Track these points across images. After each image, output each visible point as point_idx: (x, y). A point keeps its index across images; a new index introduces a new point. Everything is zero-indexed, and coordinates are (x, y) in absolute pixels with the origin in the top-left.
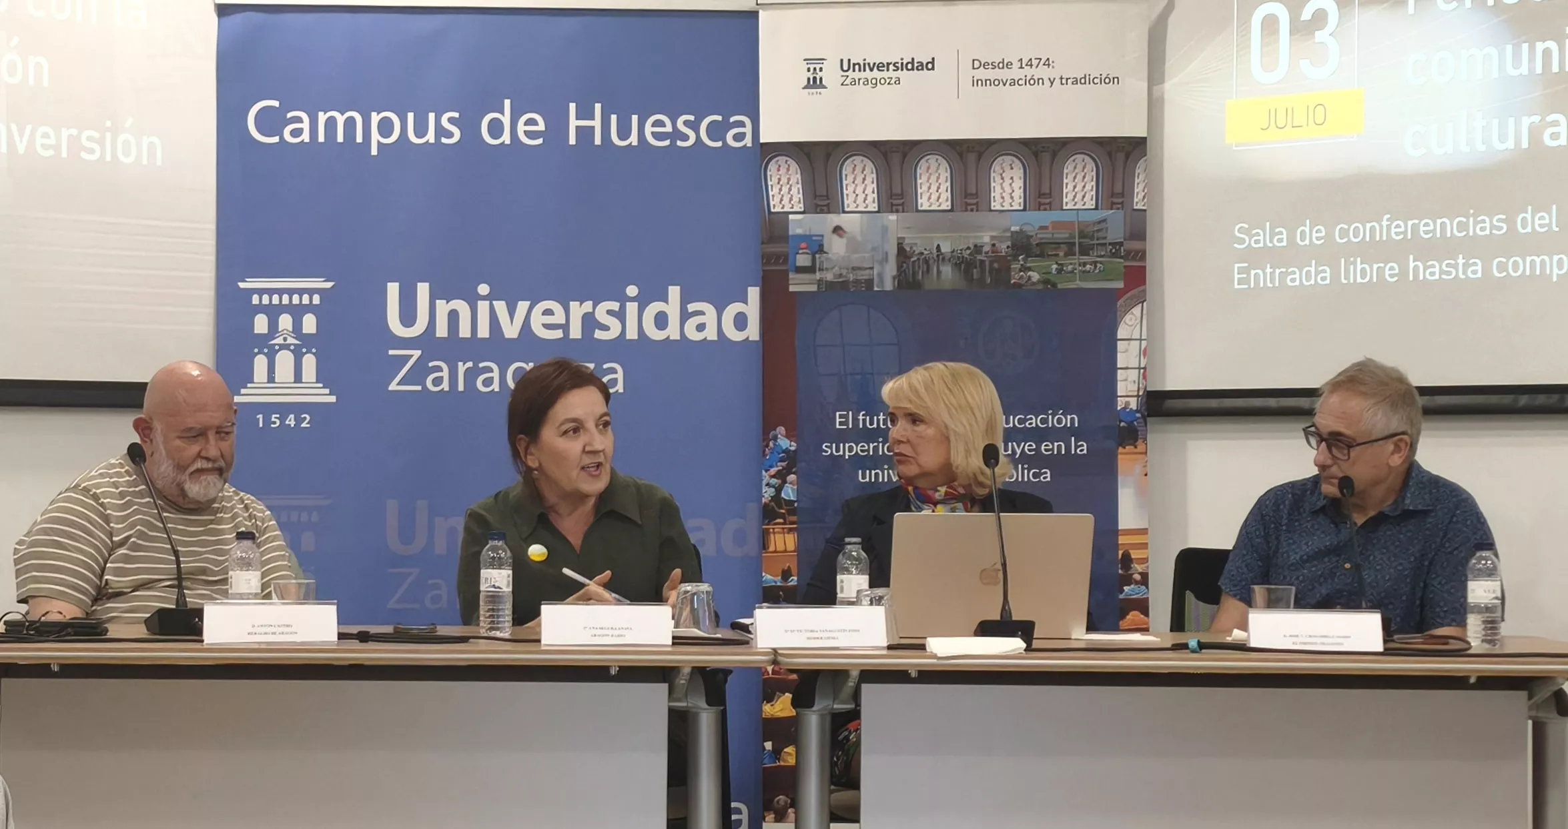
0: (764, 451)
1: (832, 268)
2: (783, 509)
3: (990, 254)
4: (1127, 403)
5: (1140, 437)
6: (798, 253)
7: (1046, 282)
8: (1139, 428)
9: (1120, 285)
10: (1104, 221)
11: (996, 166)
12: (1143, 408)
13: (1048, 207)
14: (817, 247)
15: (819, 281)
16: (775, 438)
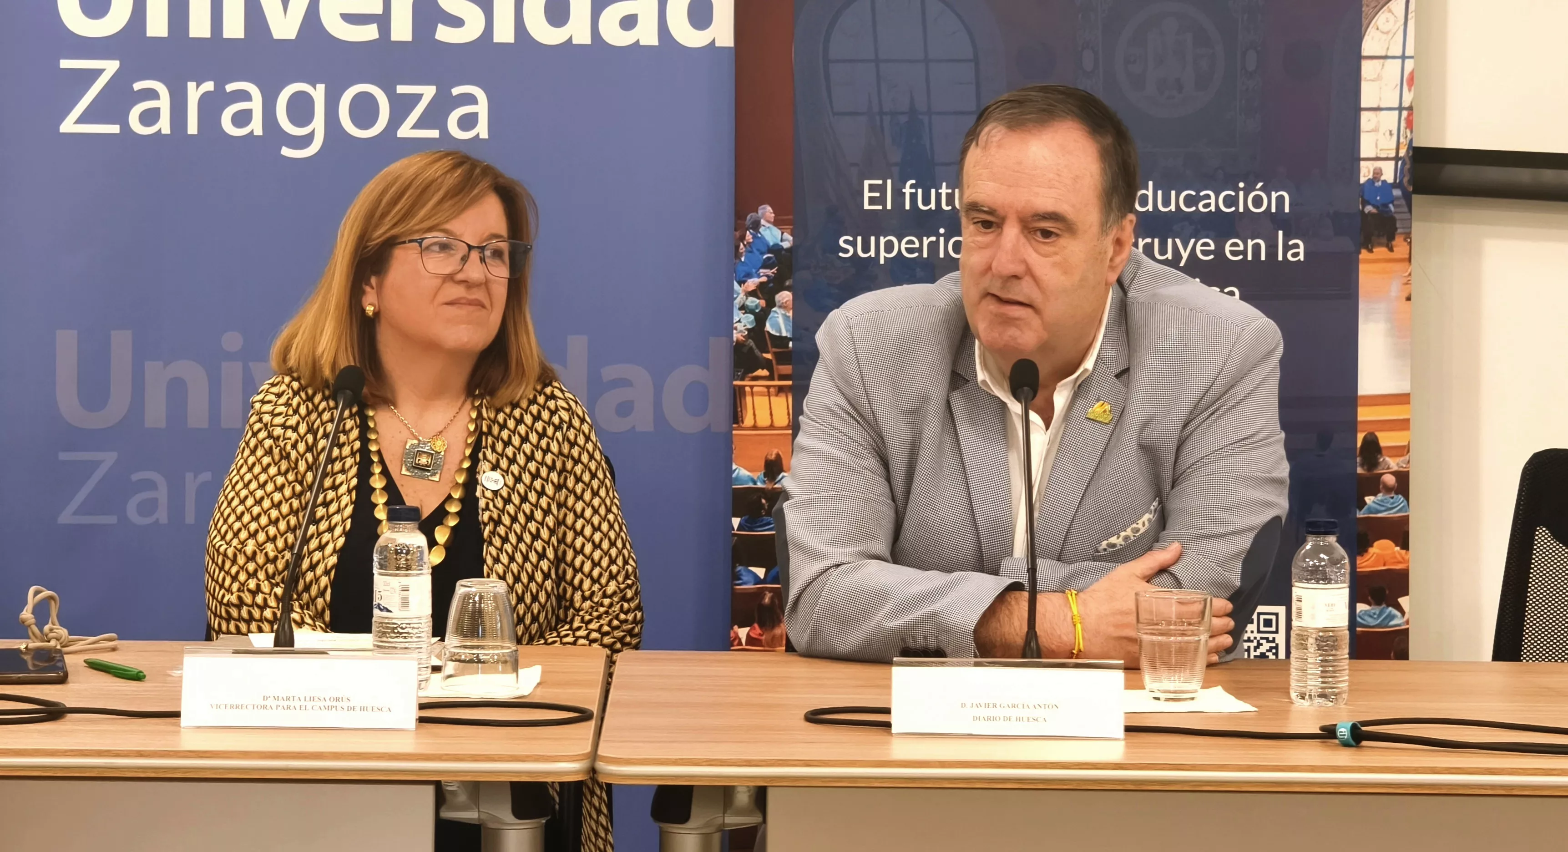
5: (1399, 231)
8: (1397, 216)
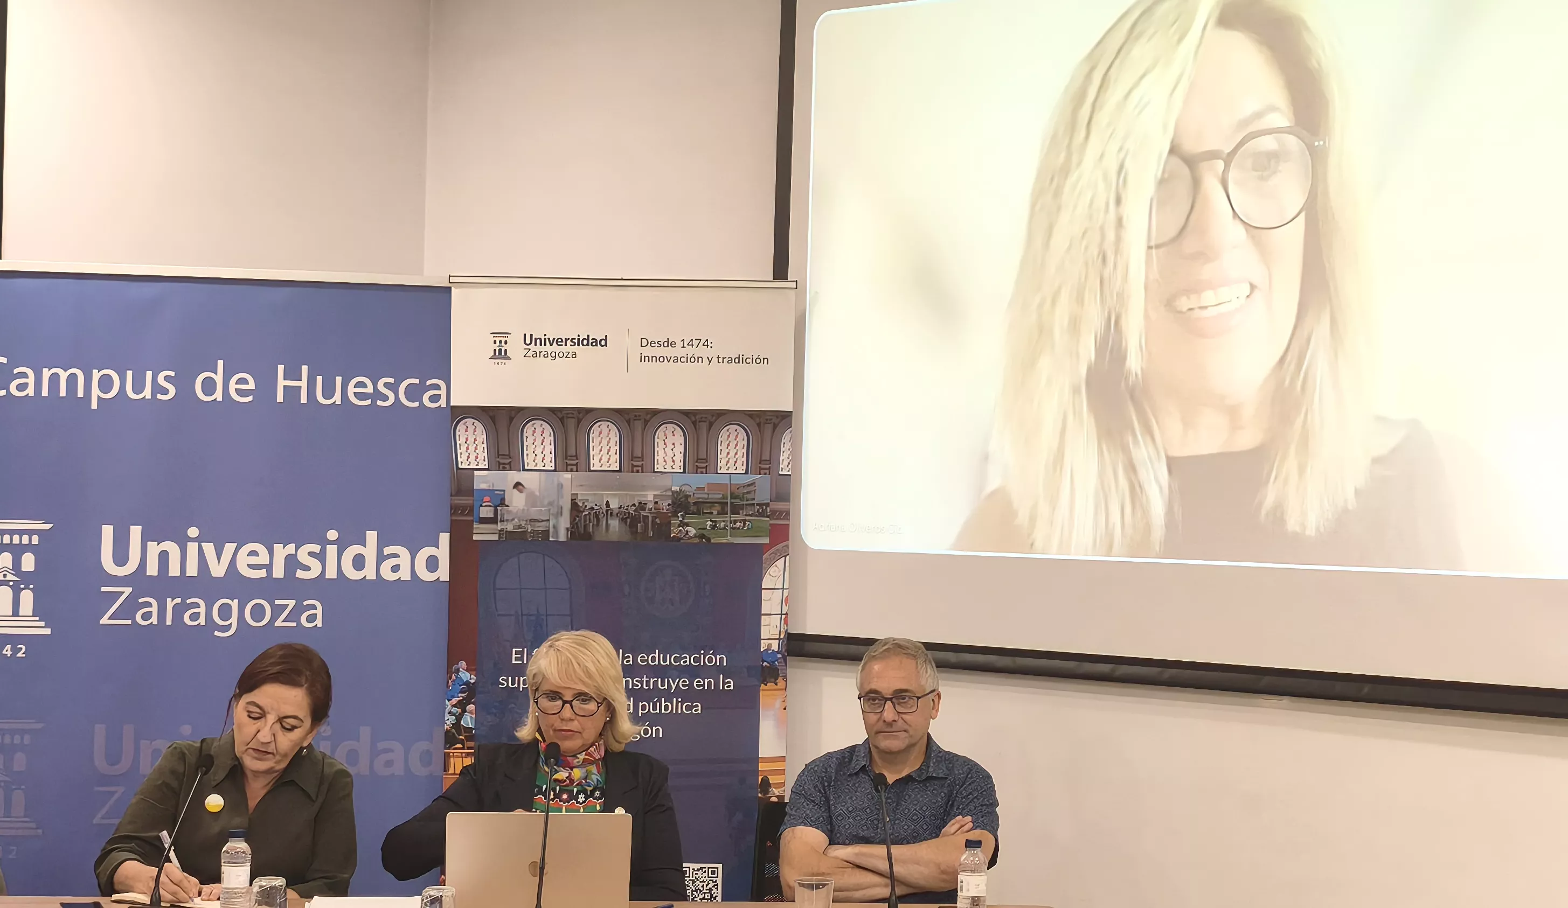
0: (448, 682)
1: (513, 519)
2: (462, 736)
3: (653, 510)
4: (770, 645)
5: (780, 675)
6: (481, 506)
7: (702, 536)
9: (766, 541)
10: (753, 484)
11: (660, 433)
12: (784, 650)
13: (704, 470)
14: (500, 501)
15: (500, 531)
16: (458, 671)
